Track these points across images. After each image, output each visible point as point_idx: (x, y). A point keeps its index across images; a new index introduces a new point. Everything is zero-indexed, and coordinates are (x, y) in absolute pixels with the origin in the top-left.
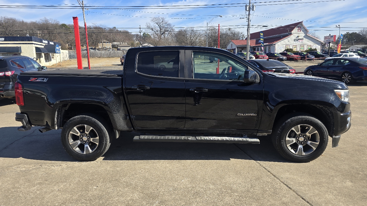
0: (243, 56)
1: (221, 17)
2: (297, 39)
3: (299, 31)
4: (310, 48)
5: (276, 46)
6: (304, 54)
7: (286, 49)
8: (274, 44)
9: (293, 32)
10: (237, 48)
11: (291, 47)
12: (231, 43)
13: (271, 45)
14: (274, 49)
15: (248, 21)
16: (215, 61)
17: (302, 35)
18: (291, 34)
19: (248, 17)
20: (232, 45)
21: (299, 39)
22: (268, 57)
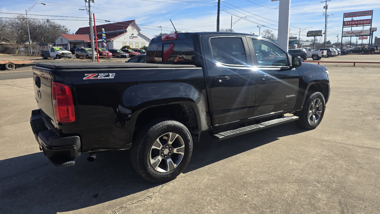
0: (85, 52)
1: (44, 4)
2: (132, 37)
3: (133, 29)
4: (144, 45)
5: (114, 42)
6: (142, 51)
7: (124, 46)
8: (112, 41)
9: (127, 29)
10: (70, 43)
11: (128, 45)
12: (60, 37)
13: (109, 41)
14: (112, 46)
15: (88, 13)
16: (51, 57)
17: (136, 33)
18: (126, 31)
19: (88, 9)
20: (61, 39)
21: (134, 37)
22: (111, 54)
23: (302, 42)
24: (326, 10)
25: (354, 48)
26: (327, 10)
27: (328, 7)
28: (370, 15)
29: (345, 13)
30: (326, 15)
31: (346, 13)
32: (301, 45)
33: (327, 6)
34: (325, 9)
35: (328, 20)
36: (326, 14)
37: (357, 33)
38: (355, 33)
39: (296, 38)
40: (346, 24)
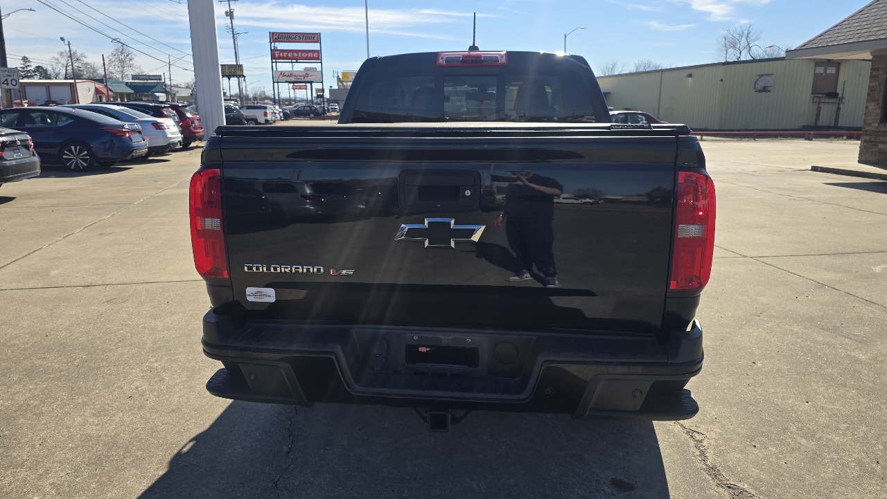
23: (176, 89)
24: (231, 18)
25: (295, 107)
26: (233, 21)
27: (235, 14)
28: (317, 42)
29: (272, 31)
30: (233, 31)
31: (273, 33)
32: (175, 94)
33: (232, 12)
34: (229, 17)
35: (239, 42)
36: (232, 28)
37: (300, 76)
38: (295, 76)
39: (159, 77)
40: (277, 55)
